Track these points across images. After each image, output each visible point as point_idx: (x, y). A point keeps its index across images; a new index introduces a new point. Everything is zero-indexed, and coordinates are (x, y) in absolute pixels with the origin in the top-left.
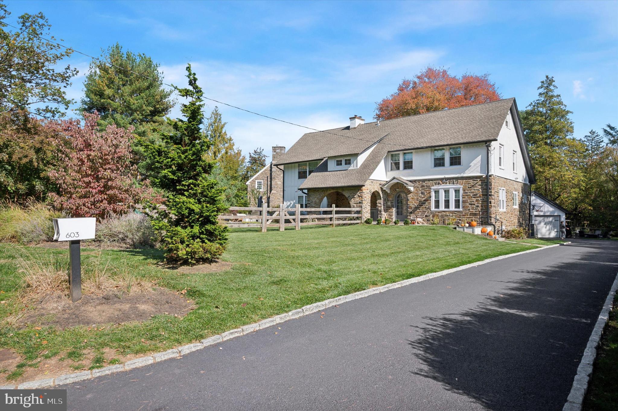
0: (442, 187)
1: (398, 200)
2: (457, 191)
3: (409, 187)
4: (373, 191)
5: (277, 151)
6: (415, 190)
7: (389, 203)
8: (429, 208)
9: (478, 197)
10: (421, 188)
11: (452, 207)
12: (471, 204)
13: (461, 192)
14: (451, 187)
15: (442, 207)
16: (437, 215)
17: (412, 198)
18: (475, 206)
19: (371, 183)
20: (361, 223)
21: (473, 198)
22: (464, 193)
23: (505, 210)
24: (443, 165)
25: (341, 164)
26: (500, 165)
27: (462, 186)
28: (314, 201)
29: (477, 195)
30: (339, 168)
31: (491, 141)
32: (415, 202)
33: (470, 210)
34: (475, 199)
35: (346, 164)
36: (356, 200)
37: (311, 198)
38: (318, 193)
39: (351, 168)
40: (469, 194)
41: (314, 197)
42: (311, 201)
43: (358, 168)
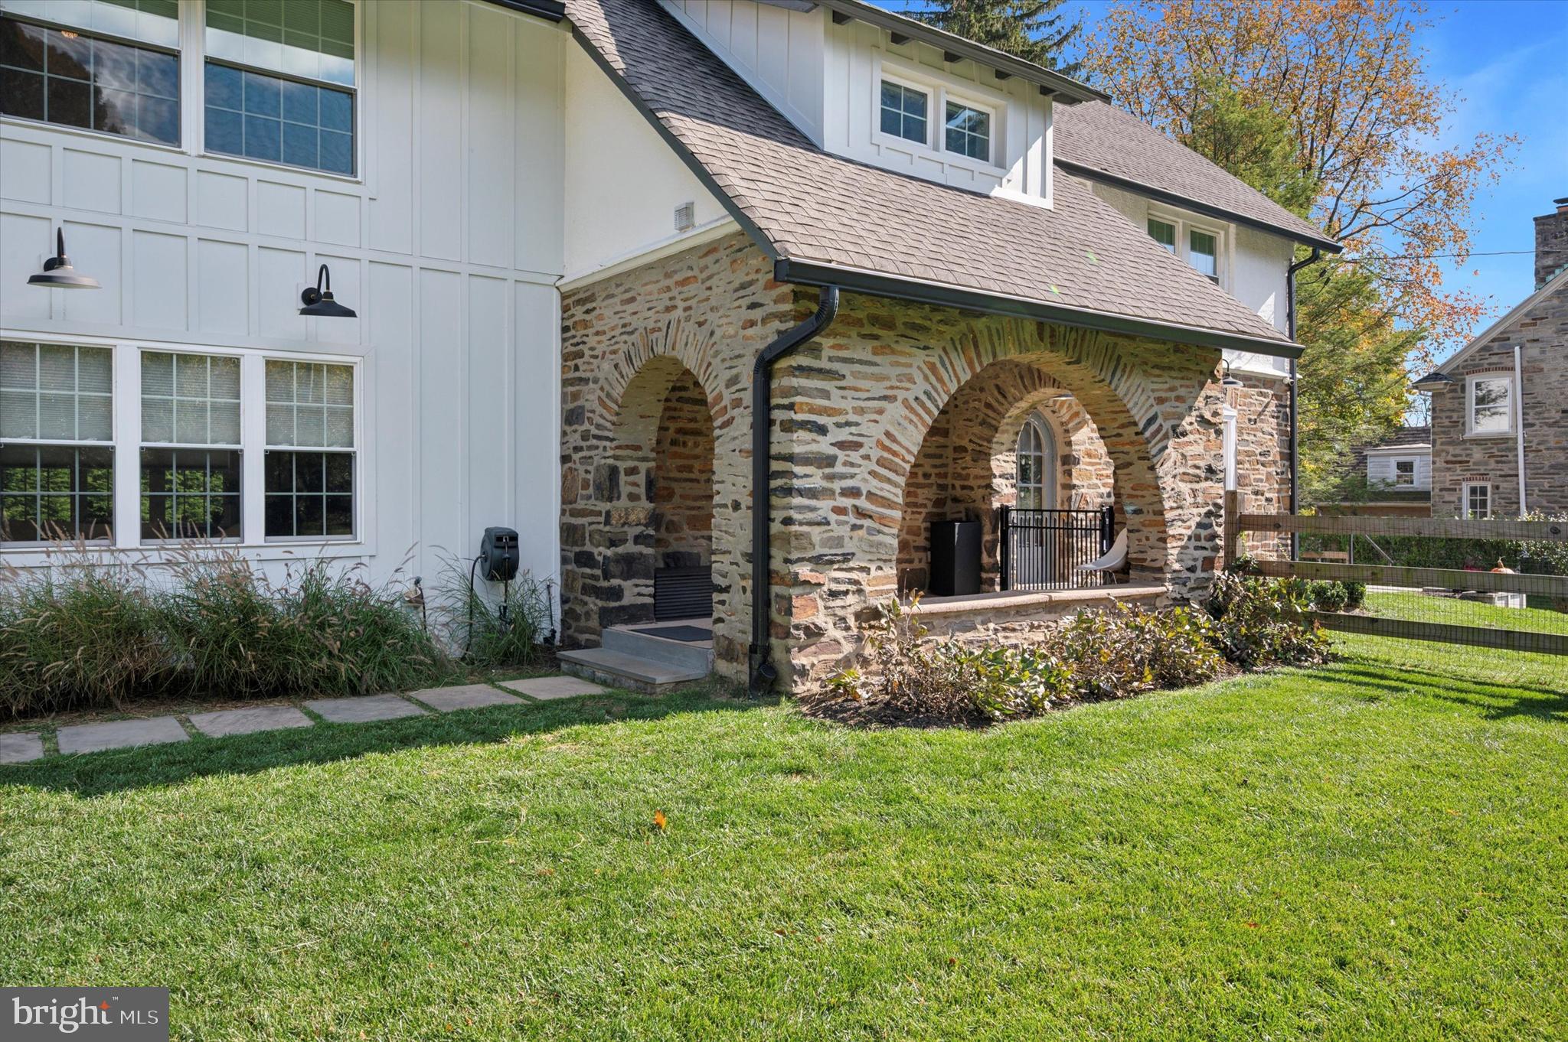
25: (916, 132)
29: (1268, 453)
35: (952, 142)
36: (1189, 451)
37: (836, 402)
38: (920, 358)
39: (1008, 191)
40: (1251, 448)
41: (879, 389)
42: (844, 435)
43: (1048, 203)
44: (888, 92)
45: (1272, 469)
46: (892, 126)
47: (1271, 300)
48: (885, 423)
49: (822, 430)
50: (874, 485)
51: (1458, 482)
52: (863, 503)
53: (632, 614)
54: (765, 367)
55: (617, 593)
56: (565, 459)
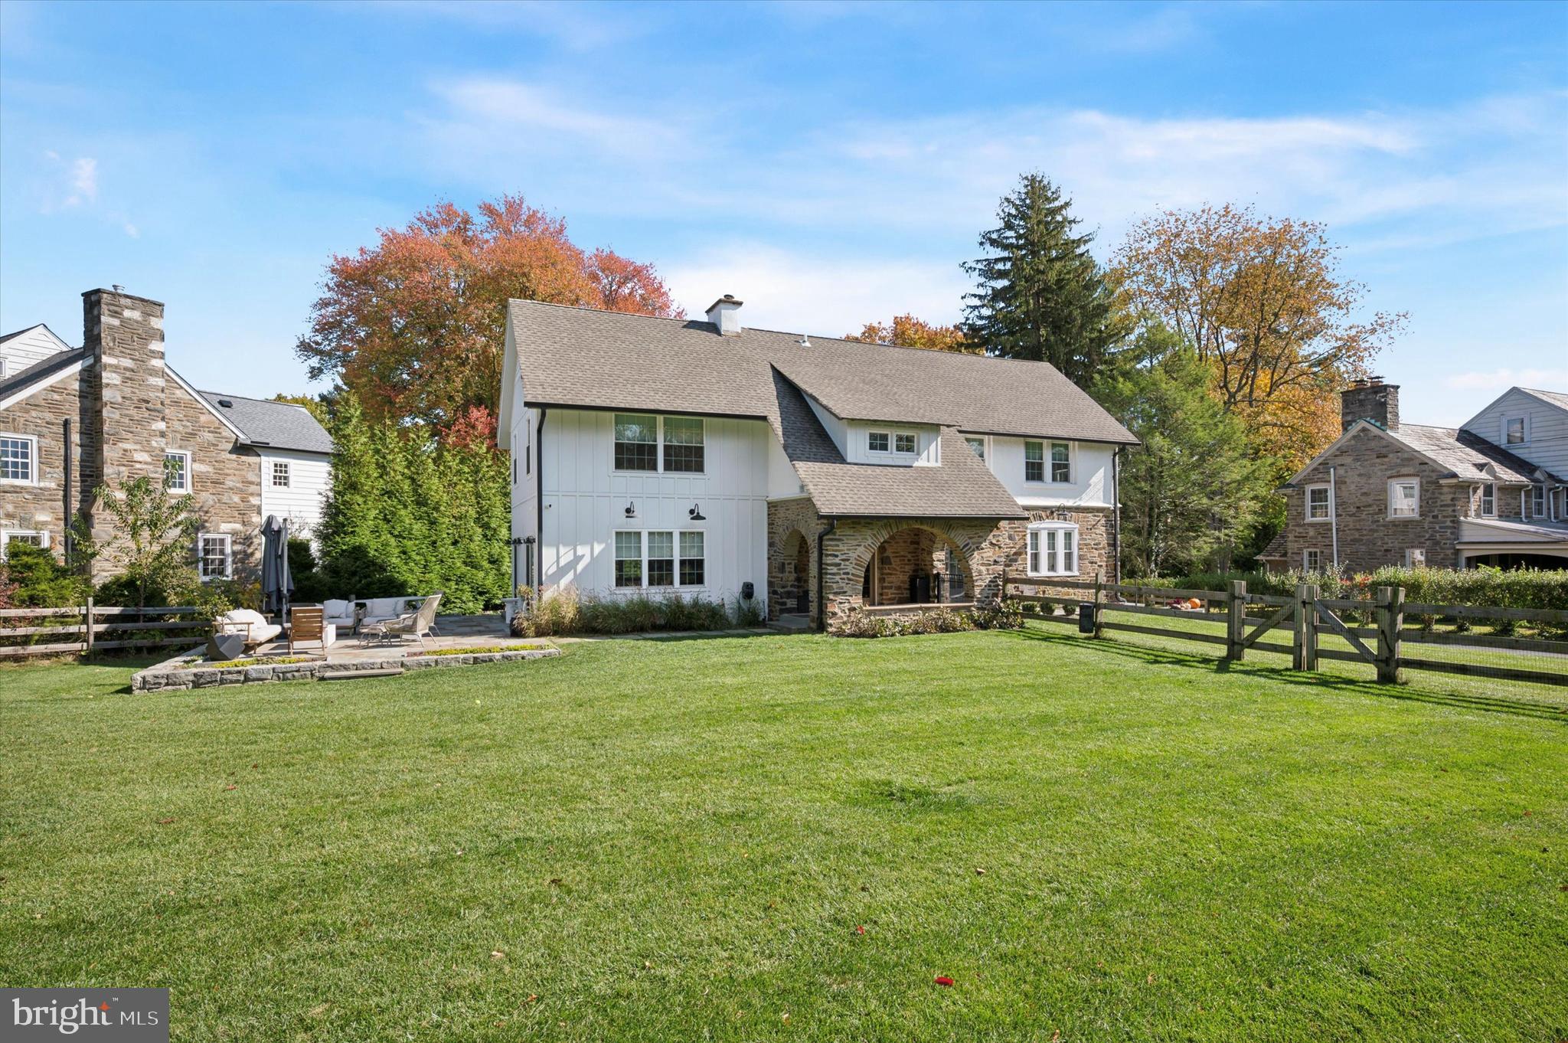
0: (1043, 527)
2: (1068, 536)
9: (1101, 549)
11: (1061, 569)
12: (1092, 563)
13: (1075, 537)
18: (1096, 567)
21: (1094, 551)
22: (1081, 540)
24: (1041, 478)
25: (884, 447)
27: (1076, 526)
29: (1100, 544)
33: (1089, 573)
34: (1098, 552)
35: (899, 449)
36: (984, 555)
37: (841, 548)
38: (870, 532)
39: (921, 463)
40: (1088, 542)
41: (855, 543)
42: (844, 557)
43: (939, 464)
44: (873, 437)
45: (1103, 552)
46: (872, 447)
47: (1102, 470)
48: (858, 553)
49: (837, 556)
50: (854, 571)
51: (1301, 549)
52: (850, 576)
53: (789, 611)
54: (821, 539)
55: (784, 604)
56: (769, 559)
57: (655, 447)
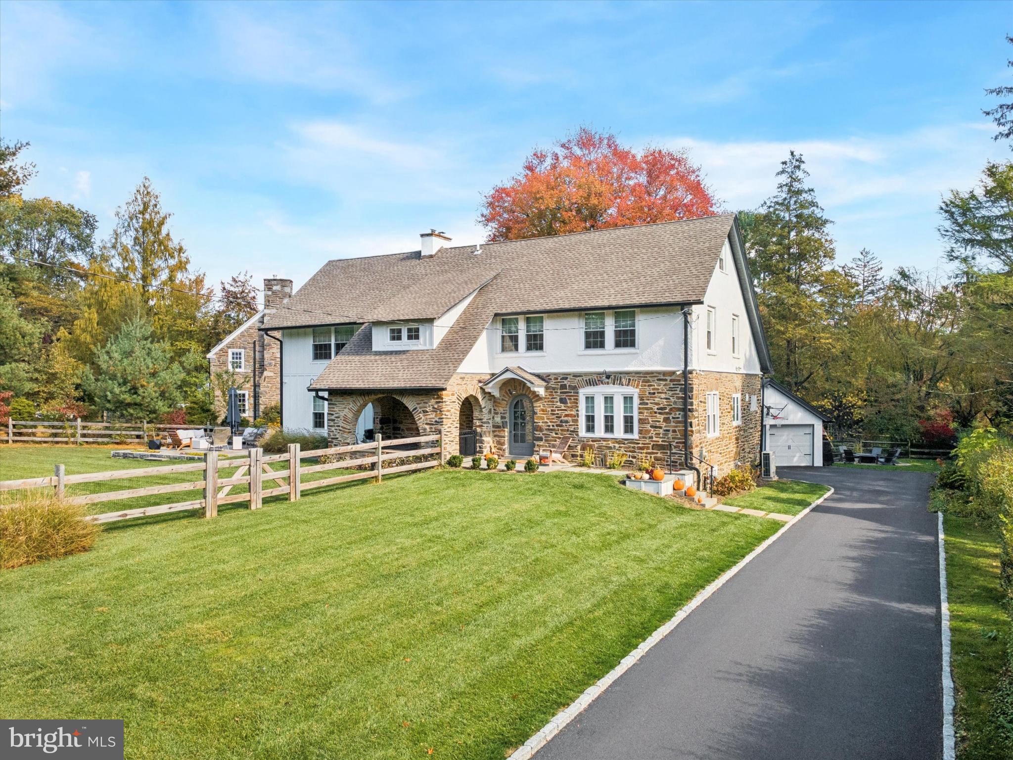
0: (599, 392)
1: (515, 412)
2: (628, 399)
3: (536, 389)
4: (464, 396)
5: (275, 288)
6: (547, 394)
7: (498, 419)
8: (575, 432)
9: (667, 413)
10: (559, 391)
11: (619, 432)
12: (656, 427)
13: (636, 401)
14: (618, 391)
15: (600, 431)
16: (591, 447)
17: (543, 410)
18: (661, 431)
19: (460, 381)
20: (440, 465)
21: (658, 415)
22: (640, 404)
23: (717, 434)
24: (602, 345)
25: (399, 338)
26: (709, 346)
27: (638, 390)
28: (342, 414)
29: (665, 408)
30: (396, 346)
31: (690, 304)
32: (548, 419)
33: (651, 437)
34: (663, 416)
35: (410, 337)
37: (335, 409)
38: (351, 399)
39: (420, 347)
42: (337, 415)
43: (434, 347)
44: (392, 331)
46: (393, 338)
48: (344, 413)
50: (343, 425)
52: (340, 428)
57: (330, 345)
